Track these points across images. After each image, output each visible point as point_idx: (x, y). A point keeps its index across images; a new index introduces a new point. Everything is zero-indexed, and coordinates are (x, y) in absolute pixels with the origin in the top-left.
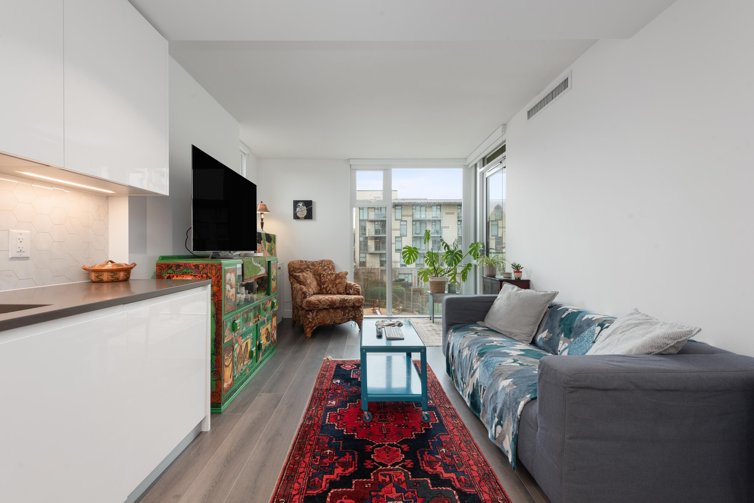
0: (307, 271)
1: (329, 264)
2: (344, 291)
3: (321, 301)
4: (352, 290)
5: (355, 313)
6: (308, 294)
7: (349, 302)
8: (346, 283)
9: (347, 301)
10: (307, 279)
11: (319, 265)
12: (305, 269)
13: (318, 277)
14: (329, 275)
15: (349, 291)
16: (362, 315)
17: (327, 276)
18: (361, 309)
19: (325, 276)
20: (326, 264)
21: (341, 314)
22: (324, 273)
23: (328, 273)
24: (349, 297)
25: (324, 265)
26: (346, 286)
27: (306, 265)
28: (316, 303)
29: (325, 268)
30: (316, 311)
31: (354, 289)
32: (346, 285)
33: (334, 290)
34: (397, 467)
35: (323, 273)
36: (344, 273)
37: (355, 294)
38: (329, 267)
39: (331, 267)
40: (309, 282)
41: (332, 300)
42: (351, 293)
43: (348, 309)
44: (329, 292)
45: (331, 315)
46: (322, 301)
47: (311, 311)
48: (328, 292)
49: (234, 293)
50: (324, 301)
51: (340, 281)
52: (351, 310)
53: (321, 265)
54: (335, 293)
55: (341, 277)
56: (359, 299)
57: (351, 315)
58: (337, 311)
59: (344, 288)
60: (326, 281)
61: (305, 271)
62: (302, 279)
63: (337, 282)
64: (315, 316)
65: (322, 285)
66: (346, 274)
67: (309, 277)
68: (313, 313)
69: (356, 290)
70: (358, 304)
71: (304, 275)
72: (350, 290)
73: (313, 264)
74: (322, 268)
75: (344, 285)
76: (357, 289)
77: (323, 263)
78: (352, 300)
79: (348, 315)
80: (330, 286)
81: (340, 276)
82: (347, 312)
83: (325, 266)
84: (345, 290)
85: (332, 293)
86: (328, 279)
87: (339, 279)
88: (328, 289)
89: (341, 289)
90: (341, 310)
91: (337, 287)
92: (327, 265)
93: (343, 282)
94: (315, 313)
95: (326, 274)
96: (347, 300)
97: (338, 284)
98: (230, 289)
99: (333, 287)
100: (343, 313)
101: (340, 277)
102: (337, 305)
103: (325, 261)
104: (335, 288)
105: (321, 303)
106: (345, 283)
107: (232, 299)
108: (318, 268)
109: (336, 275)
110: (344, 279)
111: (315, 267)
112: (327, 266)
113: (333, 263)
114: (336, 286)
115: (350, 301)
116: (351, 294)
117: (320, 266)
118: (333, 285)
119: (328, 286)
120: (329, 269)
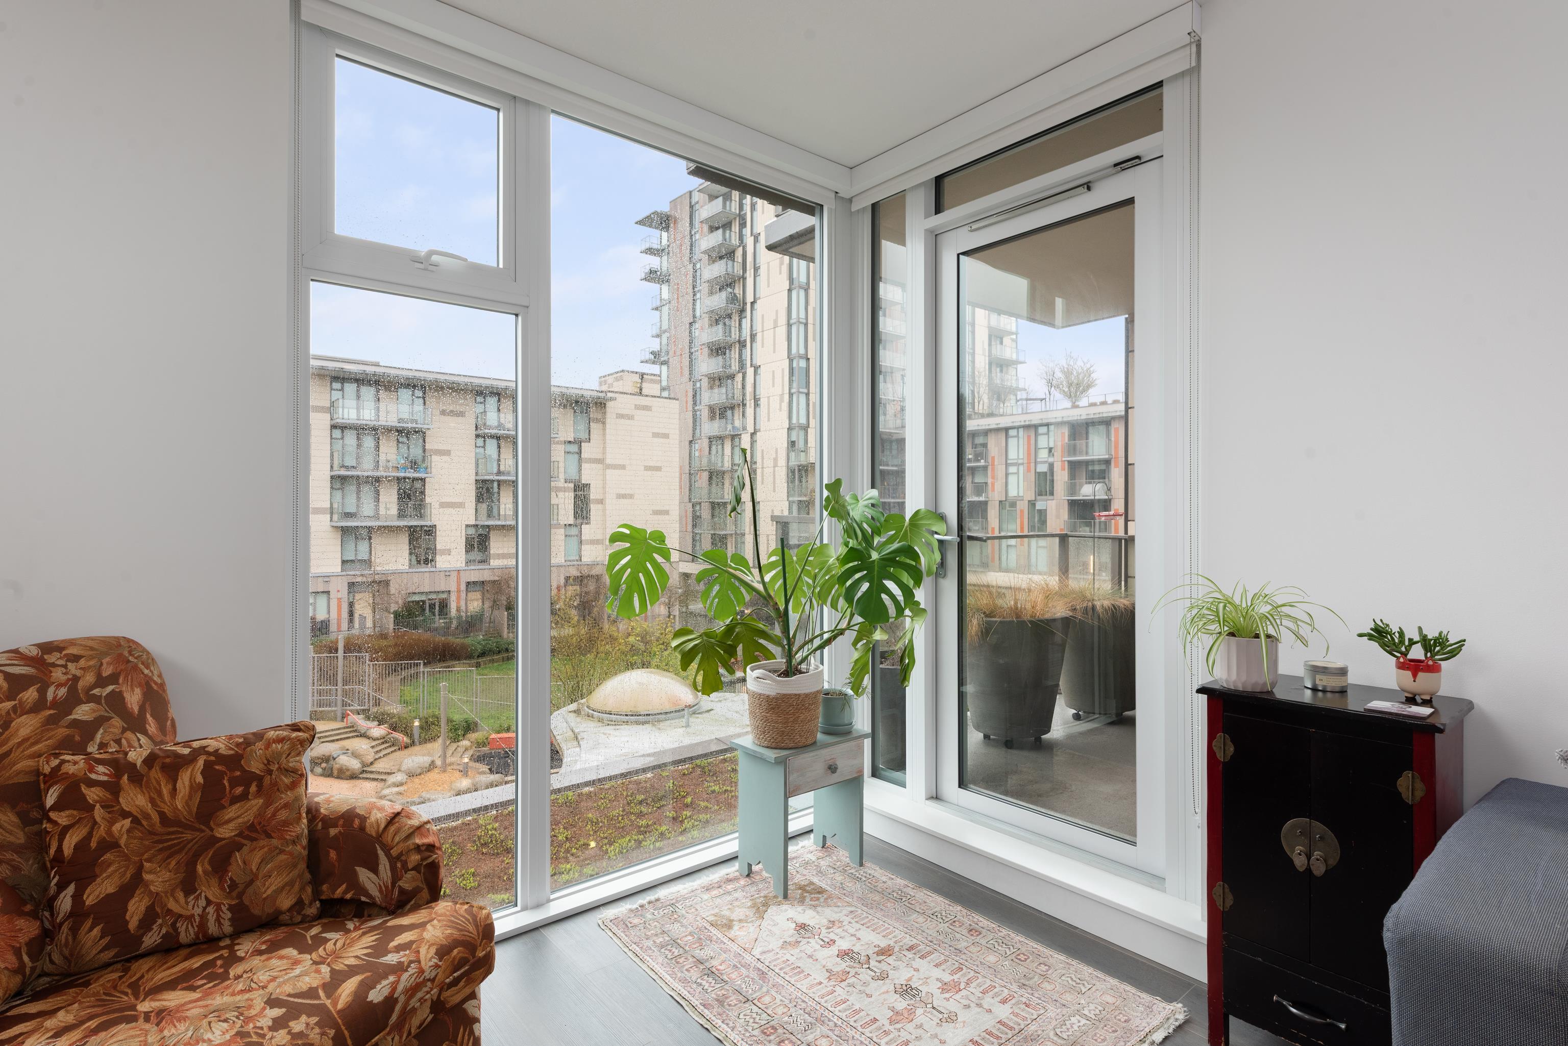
1: (113, 679)
2: (302, 889)
4: (375, 870)
8: (313, 813)
11: (9, 705)
14: (137, 778)
15: (354, 883)
17: (113, 788)
19: (92, 794)
20: (90, 678)
22: (74, 764)
23: (120, 766)
25: (63, 691)
26: (315, 843)
29: (83, 712)
31: (393, 861)
32: (311, 831)
35: (70, 769)
36: (281, 740)
38: (116, 702)
39: (133, 699)
42: (374, 892)
44: (151, 939)
48: (138, 940)
51: (260, 814)
53: (30, 695)
55: (260, 779)
59: (302, 866)
60: (108, 845)
63: (225, 832)
65: (61, 887)
66: (298, 738)
69: (415, 858)
72: (364, 875)
74: (52, 721)
75: (298, 837)
76: (418, 848)
77: (58, 675)
80: (158, 877)
81: (255, 767)
83: (80, 702)
84: (308, 876)
85: (186, 933)
86: (125, 814)
87: (244, 797)
88: (136, 909)
91: (235, 871)
92: (101, 682)
93: (283, 815)
95: (101, 773)
97: (239, 847)
99: (189, 886)
101: (248, 778)
103: (76, 658)
104: (211, 890)
109: (208, 765)
112: (96, 699)
113: (148, 660)
114: (220, 866)
117: (20, 710)
118: (191, 866)
119: (135, 883)
120: (117, 722)
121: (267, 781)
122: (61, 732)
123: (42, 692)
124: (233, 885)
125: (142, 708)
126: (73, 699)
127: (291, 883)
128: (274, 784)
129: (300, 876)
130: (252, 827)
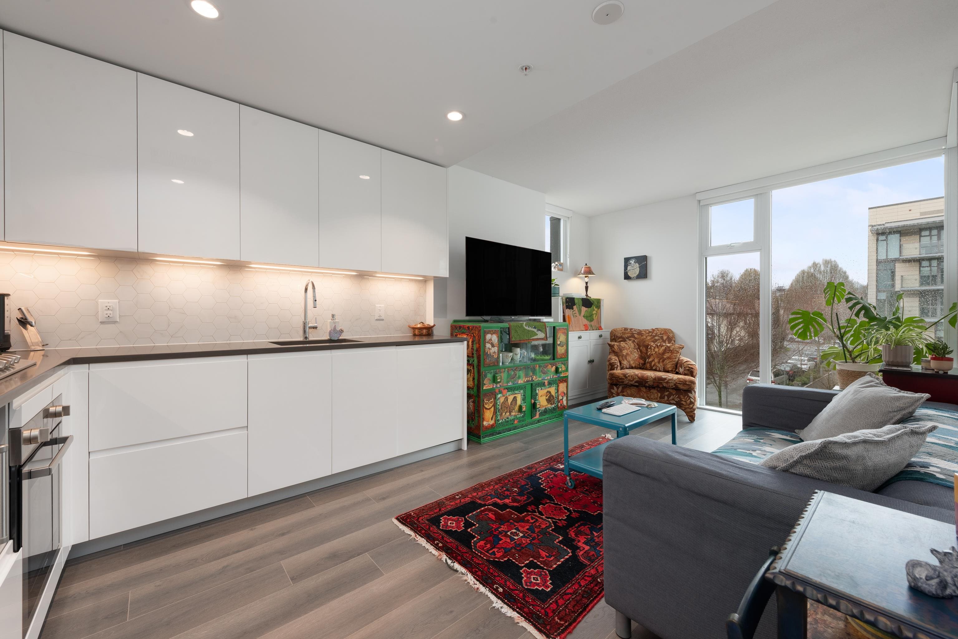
0: (630, 340)
1: (663, 334)
2: (673, 368)
3: (627, 376)
4: (682, 368)
5: (679, 397)
6: (616, 366)
7: (667, 382)
8: (678, 359)
9: (666, 381)
10: (624, 350)
12: (628, 338)
13: (644, 349)
14: (658, 347)
16: (693, 403)
17: (655, 348)
18: (690, 395)
19: (653, 348)
20: (659, 333)
21: (657, 395)
23: (657, 345)
24: (670, 376)
25: (655, 334)
26: (677, 363)
27: (631, 333)
28: (620, 377)
29: (657, 338)
30: (623, 386)
31: (684, 368)
32: (678, 361)
33: (660, 366)
34: (550, 520)
35: (651, 344)
36: (677, 346)
37: (685, 375)
38: (662, 338)
39: (665, 338)
40: (624, 354)
41: (643, 377)
42: (681, 372)
43: (668, 391)
44: (654, 368)
45: (642, 394)
46: (629, 376)
47: (616, 385)
49: (496, 351)
50: (632, 376)
51: (670, 356)
52: (674, 393)
53: (650, 334)
54: (661, 370)
56: (686, 381)
57: (673, 399)
58: (652, 391)
60: (652, 355)
61: (627, 340)
62: (616, 349)
63: (665, 357)
64: (621, 392)
65: (647, 358)
66: (680, 348)
67: (628, 348)
68: (618, 388)
69: (688, 368)
70: (683, 387)
71: (620, 345)
72: (680, 369)
73: (640, 333)
74: (652, 338)
75: (675, 361)
76: (689, 367)
77: (655, 332)
78: (673, 380)
79: (668, 398)
80: (656, 360)
81: (671, 349)
82: (666, 395)
84: (675, 367)
85: (658, 369)
86: (655, 351)
87: (669, 353)
88: (653, 363)
89: (669, 366)
90: (658, 390)
91: (664, 362)
92: (661, 334)
93: (673, 357)
94: (620, 389)
95: (654, 345)
96: (665, 379)
97: (666, 359)
98: (491, 347)
99: (659, 363)
100: (659, 394)
102: (649, 383)
103: (659, 330)
104: (661, 364)
105: (626, 378)
106: (676, 358)
107: (493, 356)
108: (646, 337)
109: (666, 347)
110: (676, 353)
111: (642, 336)
112: (659, 336)
114: (663, 361)
115: (670, 381)
116: (680, 374)
117: (649, 336)
118: (660, 360)
119: (653, 360)
120: (661, 340)
121: (672, 351)
122: (653, 340)
123: (652, 334)
124: (664, 364)
125: (666, 339)
126: (656, 336)
127: (672, 367)
128: (673, 352)
129: (673, 366)
130: (668, 357)
